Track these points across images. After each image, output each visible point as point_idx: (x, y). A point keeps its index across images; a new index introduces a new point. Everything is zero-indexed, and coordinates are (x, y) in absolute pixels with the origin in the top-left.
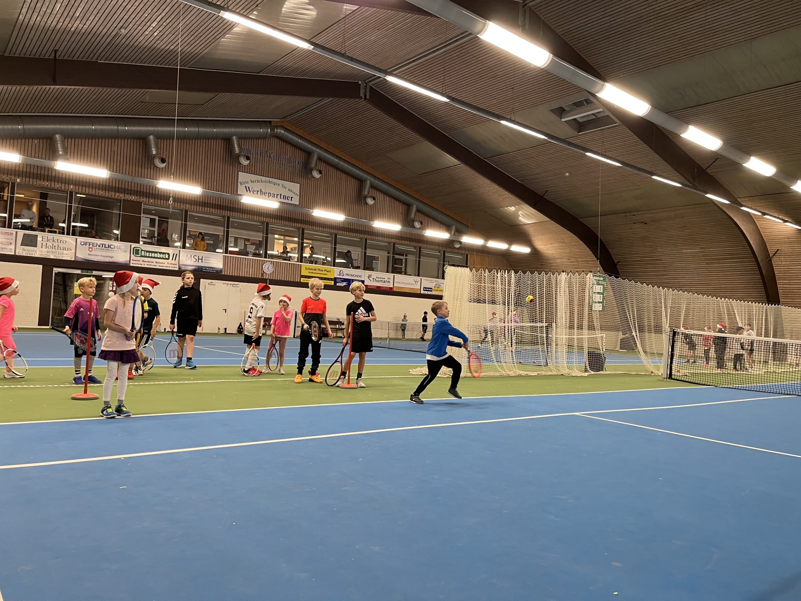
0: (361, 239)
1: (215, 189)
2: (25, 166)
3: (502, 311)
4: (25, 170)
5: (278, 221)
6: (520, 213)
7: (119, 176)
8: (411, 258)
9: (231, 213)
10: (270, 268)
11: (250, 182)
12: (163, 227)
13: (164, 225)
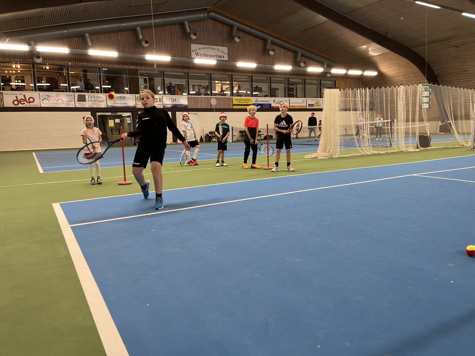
0: (267, 77)
2: (72, 54)
4: (72, 57)
5: (218, 72)
7: (124, 55)
8: (300, 87)
9: (189, 70)
10: (214, 101)
11: (198, 49)
12: (152, 83)
13: (152, 81)
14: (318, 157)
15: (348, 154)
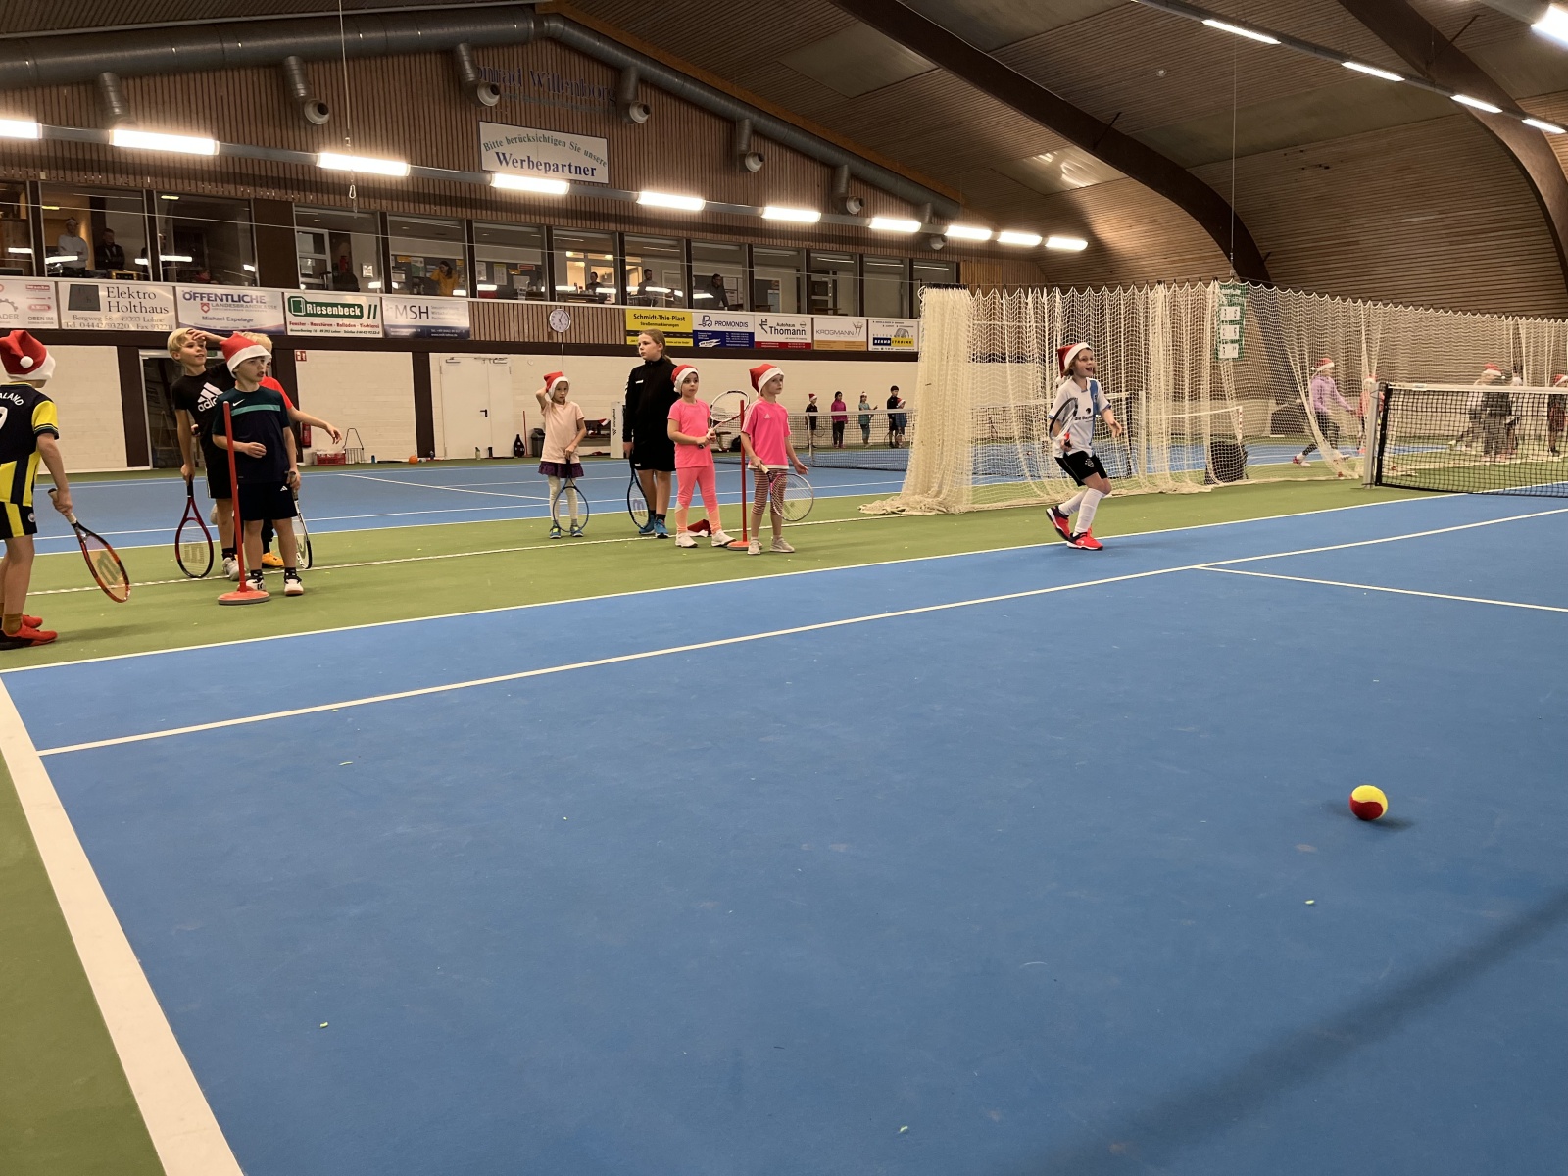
0: (740, 245)
1: (435, 163)
2: (51, 144)
3: (1039, 374)
4: (52, 154)
5: (570, 221)
6: (1064, 166)
7: (239, 149)
8: (845, 279)
9: (474, 211)
10: (563, 321)
11: (505, 141)
12: (342, 250)
13: (344, 245)
14: (903, 510)
15: (998, 501)
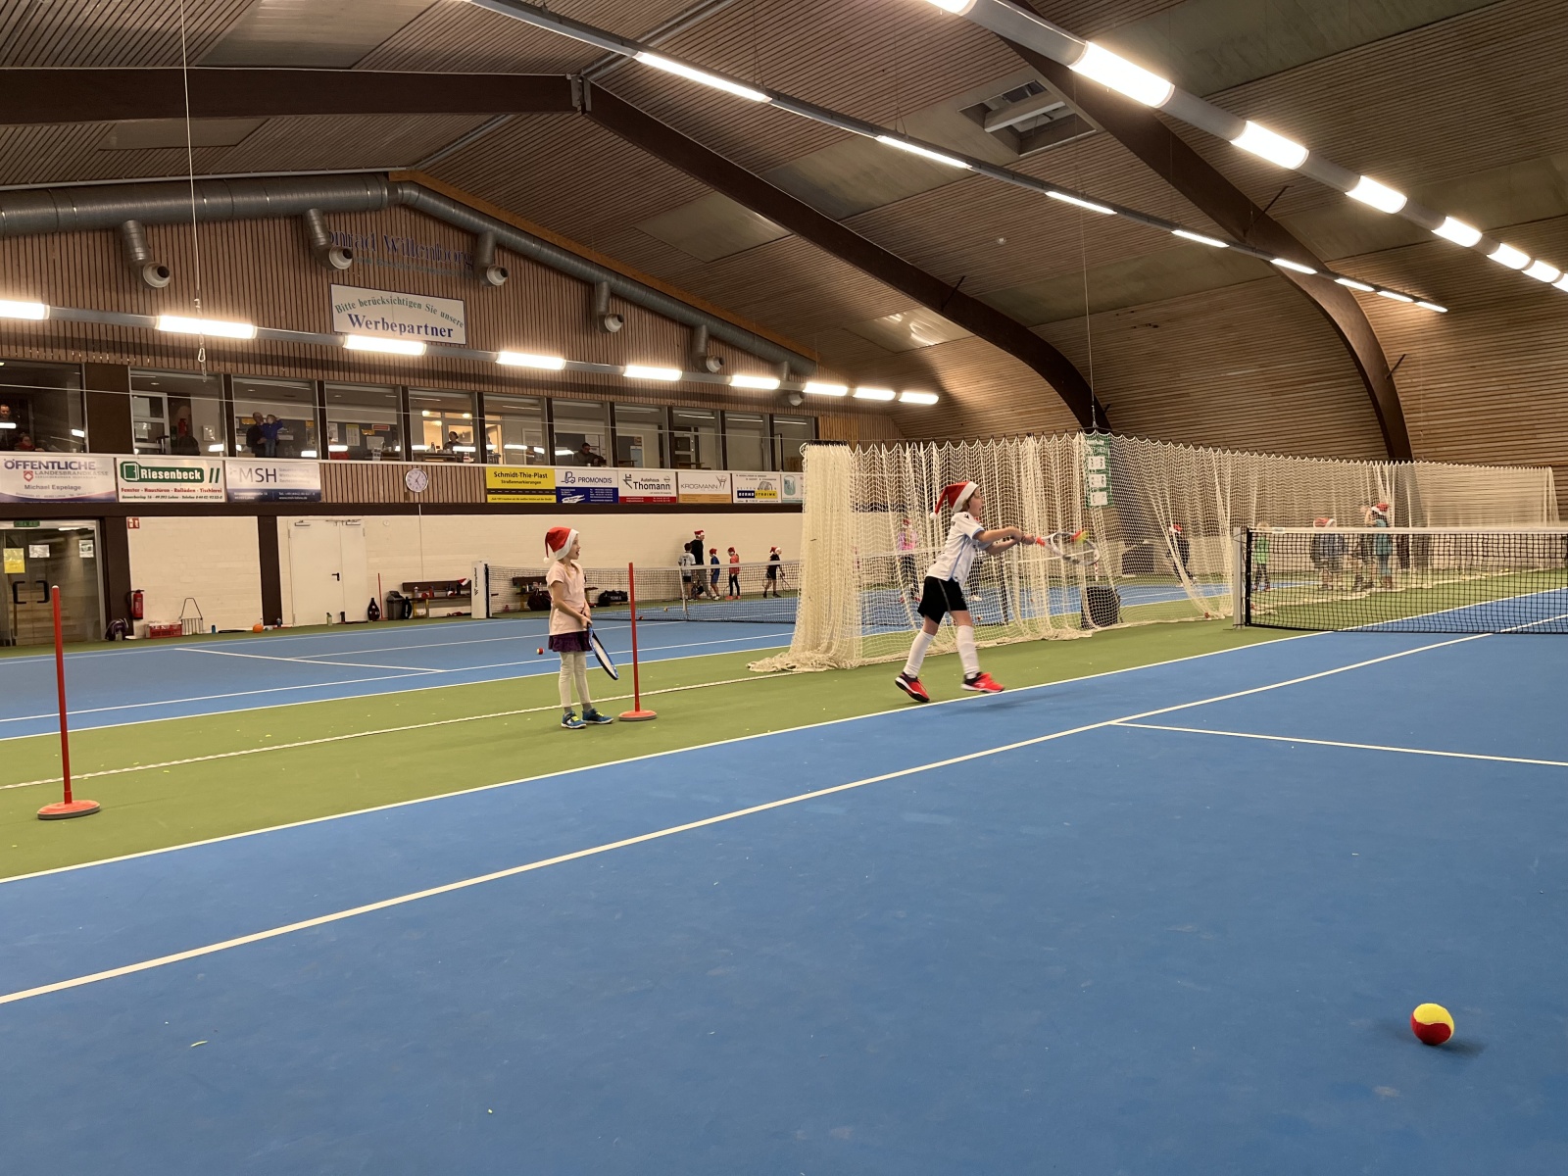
0: (602, 403)
5: (426, 381)
6: (912, 325)
7: (71, 314)
8: (707, 436)
9: (325, 372)
10: (421, 481)
11: (357, 305)
12: (182, 412)
13: (183, 409)
